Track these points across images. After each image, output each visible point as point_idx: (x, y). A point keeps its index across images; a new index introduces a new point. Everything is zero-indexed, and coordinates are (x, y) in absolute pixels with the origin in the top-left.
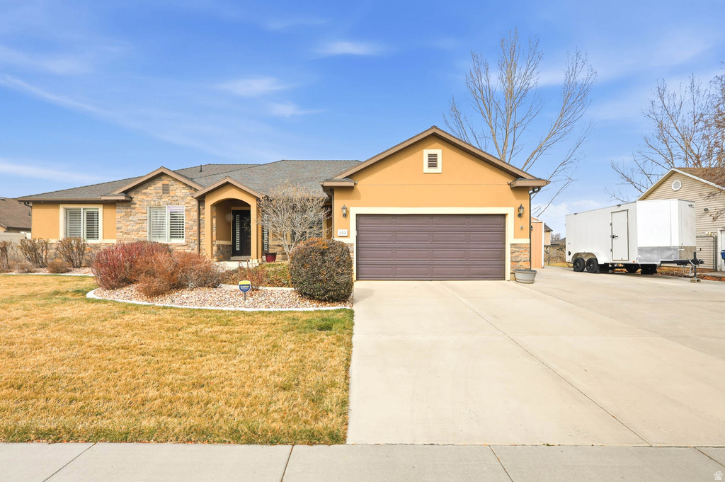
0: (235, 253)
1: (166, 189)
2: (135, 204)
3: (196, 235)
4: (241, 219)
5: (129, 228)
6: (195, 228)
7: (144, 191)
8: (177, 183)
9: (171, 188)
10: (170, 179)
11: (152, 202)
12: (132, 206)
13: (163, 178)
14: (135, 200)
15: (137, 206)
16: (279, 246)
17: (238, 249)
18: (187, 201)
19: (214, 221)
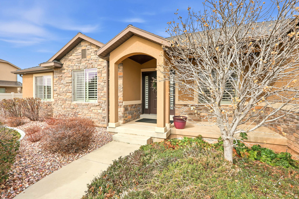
0: (144, 111)
1: (84, 54)
2: (64, 69)
3: (106, 96)
4: (150, 80)
5: (61, 90)
6: (105, 89)
7: (70, 57)
8: (92, 47)
9: (88, 52)
10: (87, 44)
11: (75, 67)
12: (63, 71)
13: (83, 44)
14: (64, 66)
15: (65, 71)
16: (185, 105)
17: (147, 107)
18: (99, 63)
19: (120, 82)
